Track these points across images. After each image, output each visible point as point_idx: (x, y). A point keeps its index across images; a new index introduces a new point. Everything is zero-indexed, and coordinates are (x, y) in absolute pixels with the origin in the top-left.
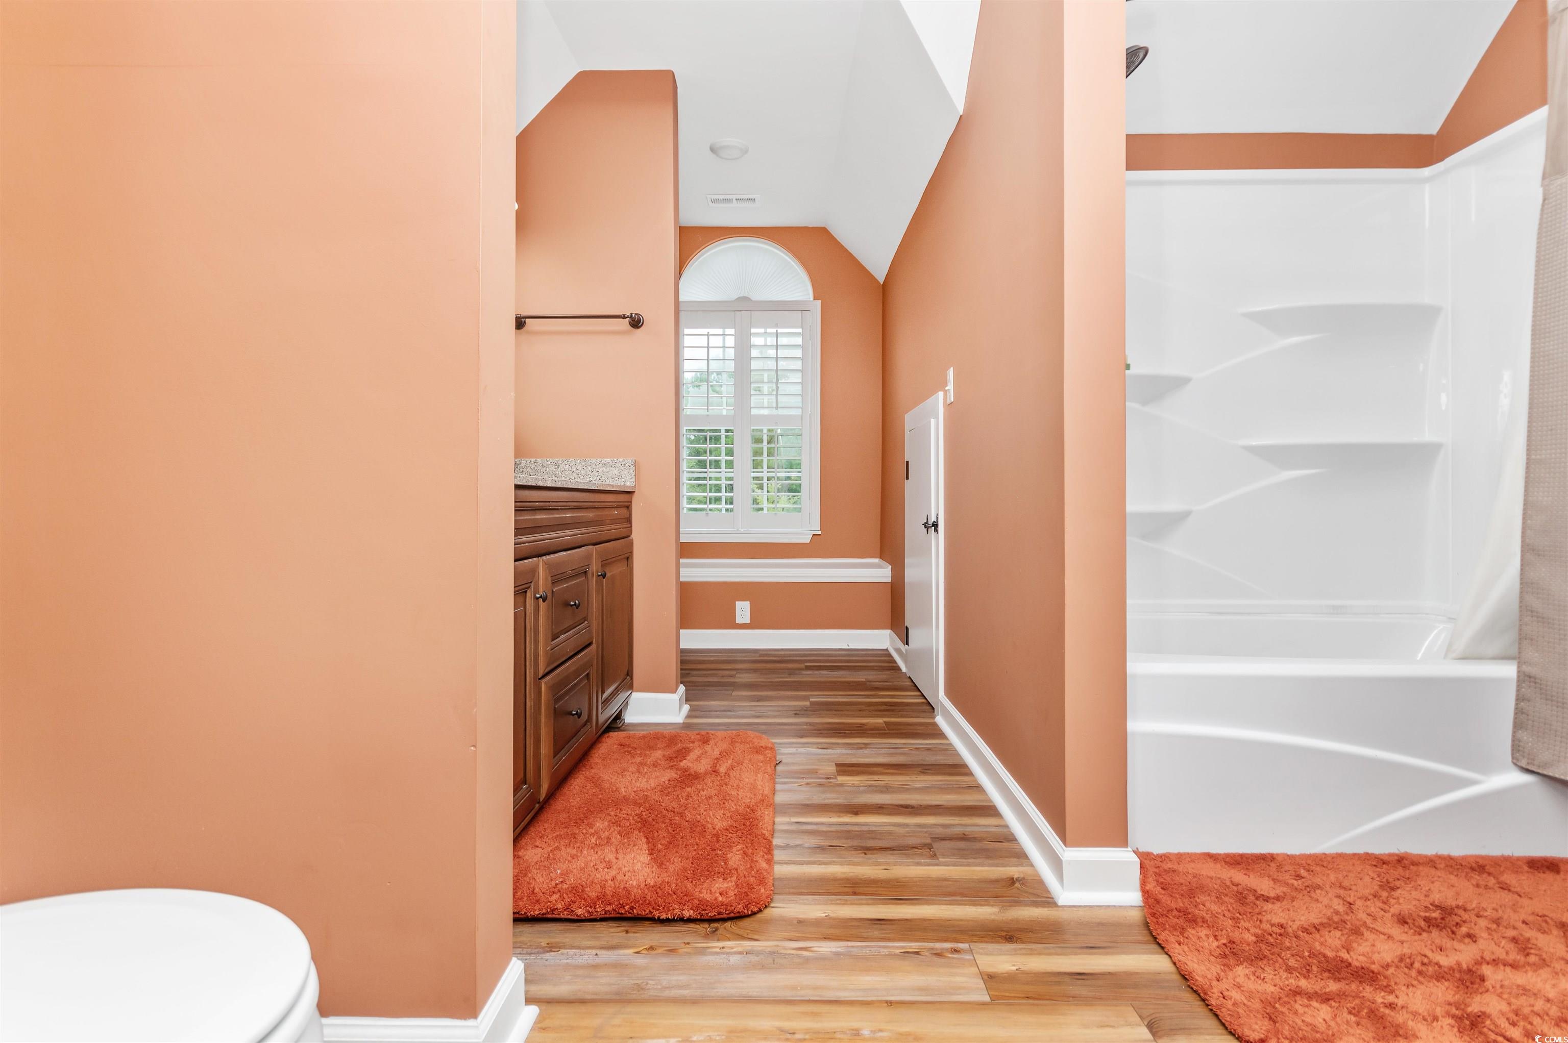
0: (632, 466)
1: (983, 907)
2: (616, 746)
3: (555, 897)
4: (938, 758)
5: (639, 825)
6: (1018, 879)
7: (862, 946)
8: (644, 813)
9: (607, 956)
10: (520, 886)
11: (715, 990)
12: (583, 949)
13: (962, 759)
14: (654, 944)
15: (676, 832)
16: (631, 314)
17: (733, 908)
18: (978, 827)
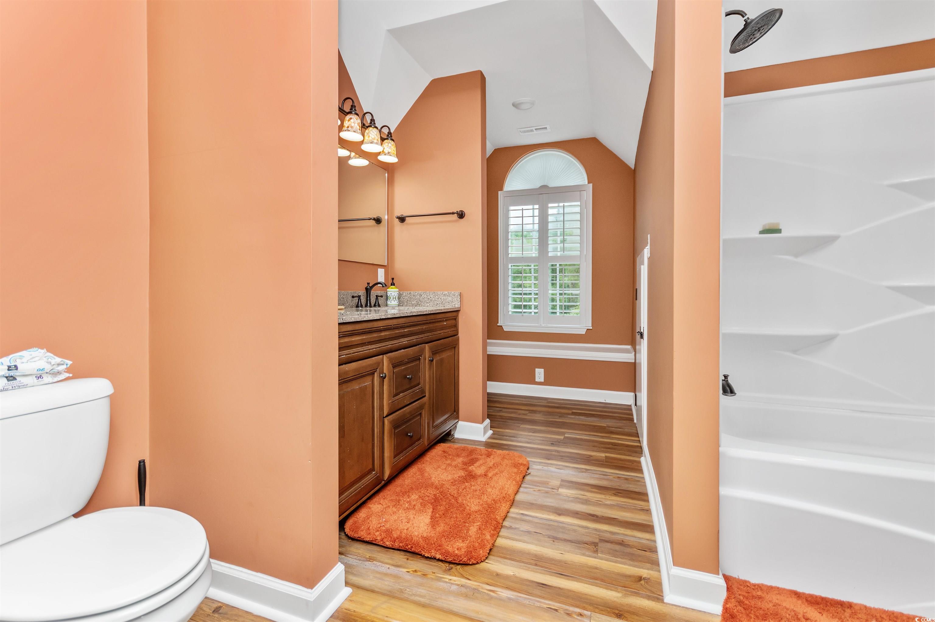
0: (458, 296)
1: (612, 592)
2: (441, 452)
3: (377, 533)
4: (630, 486)
5: (433, 501)
6: (644, 579)
7: (526, 598)
8: (438, 494)
9: (394, 570)
10: (364, 524)
11: (437, 603)
12: (384, 563)
13: (646, 489)
14: (417, 569)
15: (449, 508)
16: (457, 211)
17: (461, 558)
18: (635, 538)
